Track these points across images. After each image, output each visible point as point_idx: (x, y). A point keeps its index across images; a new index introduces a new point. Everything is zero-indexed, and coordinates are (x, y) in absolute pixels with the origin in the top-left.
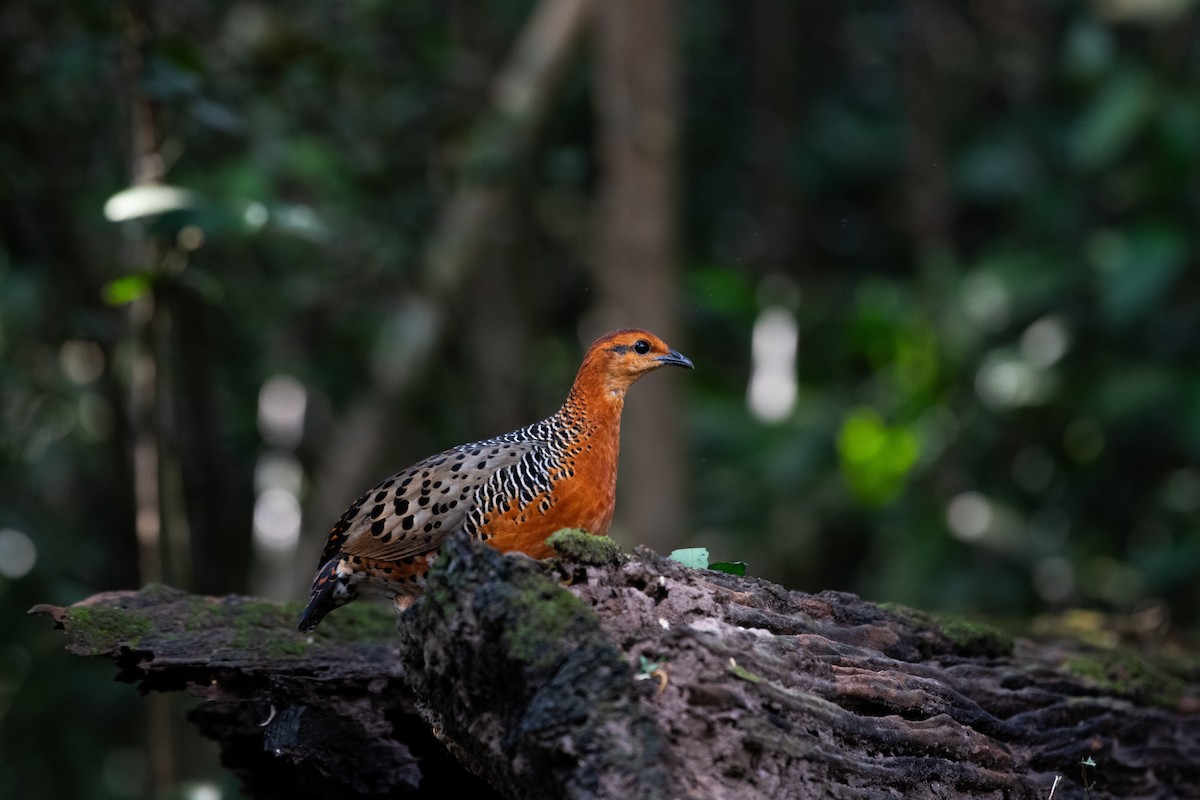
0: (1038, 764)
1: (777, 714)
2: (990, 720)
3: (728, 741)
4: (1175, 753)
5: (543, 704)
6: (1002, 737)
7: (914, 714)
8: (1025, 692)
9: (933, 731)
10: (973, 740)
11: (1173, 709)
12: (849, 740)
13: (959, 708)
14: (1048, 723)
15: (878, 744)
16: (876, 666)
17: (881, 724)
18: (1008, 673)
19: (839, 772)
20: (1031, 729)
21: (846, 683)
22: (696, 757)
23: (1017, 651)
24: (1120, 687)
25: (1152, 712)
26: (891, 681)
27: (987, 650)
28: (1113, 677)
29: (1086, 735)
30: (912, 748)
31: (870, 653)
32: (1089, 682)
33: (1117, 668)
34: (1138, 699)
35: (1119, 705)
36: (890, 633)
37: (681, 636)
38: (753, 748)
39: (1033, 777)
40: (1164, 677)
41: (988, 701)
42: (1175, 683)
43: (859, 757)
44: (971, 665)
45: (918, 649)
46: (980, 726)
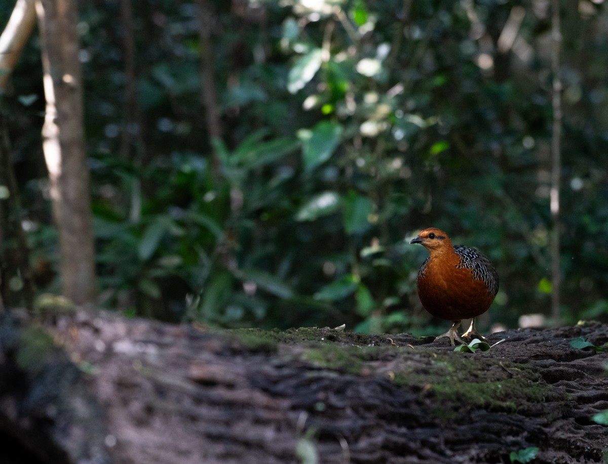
0: (295, 408)
1: (161, 390)
2: (269, 387)
3: (136, 406)
4: (360, 398)
6: (275, 395)
7: (230, 386)
8: (286, 372)
9: (241, 394)
10: (260, 398)
11: (358, 375)
12: (198, 401)
13: (254, 382)
14: (297, 387)
15: (214, 403)
16: (209, 362)
17: (220, 393)
18: (276, 361)
19: (193, 418)
20: (290, 391)
21: (196, 372)
23: (281, 351)
24: (332, 365)
25: (348, 378)
26: (218, 369)
27: (266, 351)
28: (328, 361)
29: (316, 392)
30: (229, 405)
31: (206, 356)
32: (317, 364)
33: (330, 356)
34: (341, 371)
35: (333, 375)
36: (216, 344)
37: (109, 353)
38: (150, 410)
39: (292, 415)
40: (353, 359)
41: (267, 377)
42: (359, 362)
43: (204, 411)
44: (258, 358)
45: (231, 352)
46: (265, 390)
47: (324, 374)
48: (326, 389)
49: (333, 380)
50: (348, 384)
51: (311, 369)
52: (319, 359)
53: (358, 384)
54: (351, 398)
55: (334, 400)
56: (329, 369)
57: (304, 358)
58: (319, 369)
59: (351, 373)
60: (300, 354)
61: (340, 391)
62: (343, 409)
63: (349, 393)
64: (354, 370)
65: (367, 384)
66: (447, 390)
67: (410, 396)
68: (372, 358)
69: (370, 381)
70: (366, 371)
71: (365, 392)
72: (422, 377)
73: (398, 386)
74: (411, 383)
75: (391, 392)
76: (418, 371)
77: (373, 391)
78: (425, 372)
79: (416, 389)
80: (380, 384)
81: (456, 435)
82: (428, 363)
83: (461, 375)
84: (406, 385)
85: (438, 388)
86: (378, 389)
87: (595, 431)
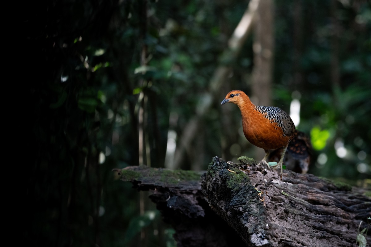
0: (357, 218)
1: (293, 204)
2: (345, 207)
3: (280, 210)
5: (235, 199)
6: (348, 211)
7: (326, 205)
8: (354, 200)
9: (331, 209)
10: (340, 211)
12: (310, 211)
13: (338, 204)
14: (359, 208)
15: (317, 212)
16: (317, 193)
17: (318, 207)
18: (350, 195)
19: (307, 218)
20: (355, 209)
21: (310, 197)
22: (272, 214)
23: (353, 190)
26: (321, 196)
27: (345, 190)
29: (369, 211)
30: (326, 213)
31: (316, 189)
36: (321, 184)
37: (270, 183)
38: (286, 212)
39: (355, 221)
41: (345, 202)
43: (312, 215)
44: (341, 193)
45: (328, 189)
46: (343, 208)
51: (367, 200)
57: (364, 194)
60: (363, 193)
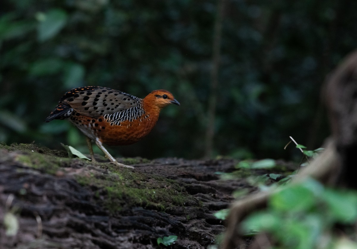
47: (30, 171)
48: (30, 181)
49: (35, 176)
50: (46, 180)
51: (21, 167)
52: (27, 162)
53: (54, 181)
54: (47, 190)
55: (35, 189)
56: (34, 169)
57: (17, 160)
58: (27, 168)
59: (50, 173)
60: (15, 157)
61: (40, 184)
62: (41, 196)
63: (47, 186)
64: (52, 171)
65: (60, 181)
66: (117, 191)
67: (90, 193)
68: (66, 165)
69: (62, 180)
70: (60, 173)
71: (58, 187)
72: (100, 181)
73: (82, 185)
74: (91, 184)
75: (76, 189)
76: (97, 177)
77: (64, 186)
78: (103, 178)
79: (94, 188)
80: (69, 182)
81: (120, 222)
82: (105, 173)
83: (128, 182)
84: (87, 185)
85: (110, 189)
86: (67, 185)
87: (219, 229)
